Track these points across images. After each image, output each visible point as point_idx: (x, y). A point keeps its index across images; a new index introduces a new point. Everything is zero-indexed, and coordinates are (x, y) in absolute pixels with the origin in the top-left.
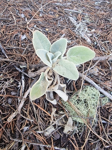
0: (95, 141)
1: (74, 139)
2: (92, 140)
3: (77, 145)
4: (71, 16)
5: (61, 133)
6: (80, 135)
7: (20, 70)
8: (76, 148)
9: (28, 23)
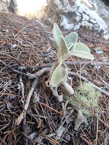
0: (103, 131)
1: (85, 135)
2: (101, 131)
3: (90, 141)
4: (50, 37)
5: (71, 132)
6: (89, 130)
7: (19, 72)
8: (90, 143)
9: (14, 36)
